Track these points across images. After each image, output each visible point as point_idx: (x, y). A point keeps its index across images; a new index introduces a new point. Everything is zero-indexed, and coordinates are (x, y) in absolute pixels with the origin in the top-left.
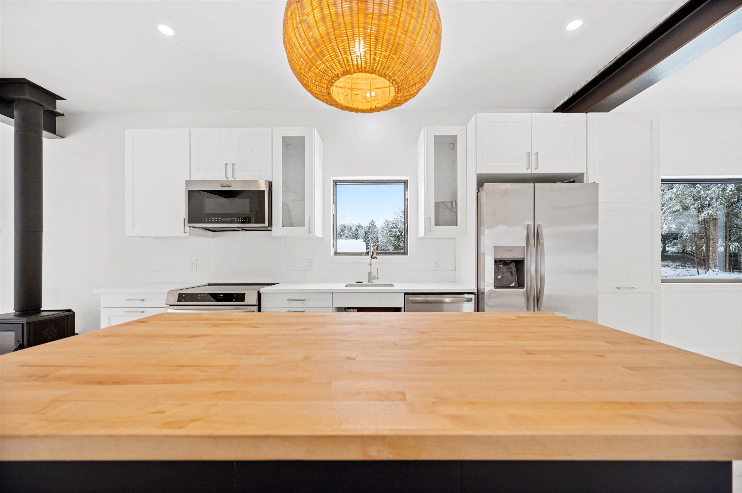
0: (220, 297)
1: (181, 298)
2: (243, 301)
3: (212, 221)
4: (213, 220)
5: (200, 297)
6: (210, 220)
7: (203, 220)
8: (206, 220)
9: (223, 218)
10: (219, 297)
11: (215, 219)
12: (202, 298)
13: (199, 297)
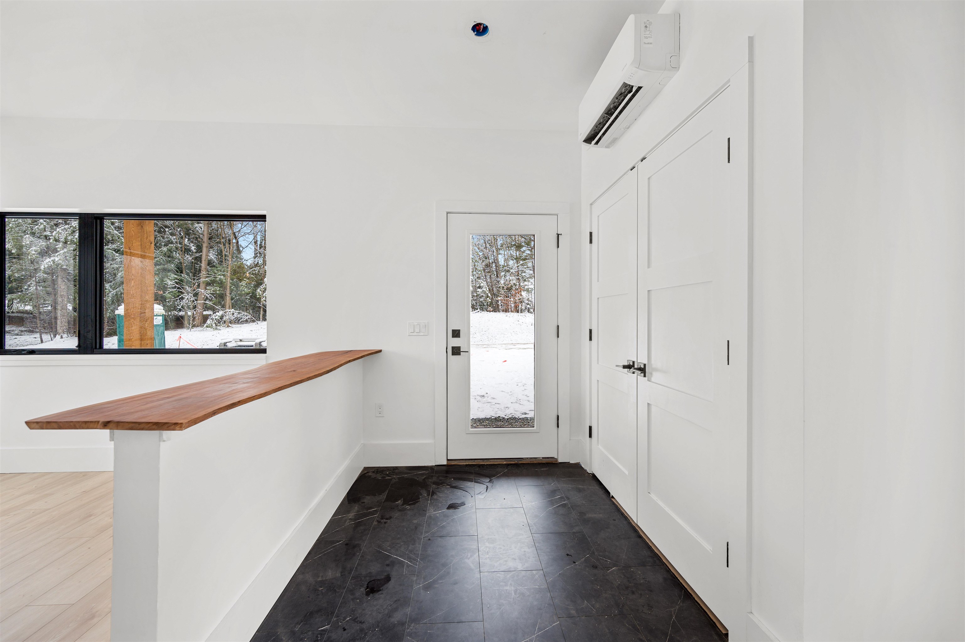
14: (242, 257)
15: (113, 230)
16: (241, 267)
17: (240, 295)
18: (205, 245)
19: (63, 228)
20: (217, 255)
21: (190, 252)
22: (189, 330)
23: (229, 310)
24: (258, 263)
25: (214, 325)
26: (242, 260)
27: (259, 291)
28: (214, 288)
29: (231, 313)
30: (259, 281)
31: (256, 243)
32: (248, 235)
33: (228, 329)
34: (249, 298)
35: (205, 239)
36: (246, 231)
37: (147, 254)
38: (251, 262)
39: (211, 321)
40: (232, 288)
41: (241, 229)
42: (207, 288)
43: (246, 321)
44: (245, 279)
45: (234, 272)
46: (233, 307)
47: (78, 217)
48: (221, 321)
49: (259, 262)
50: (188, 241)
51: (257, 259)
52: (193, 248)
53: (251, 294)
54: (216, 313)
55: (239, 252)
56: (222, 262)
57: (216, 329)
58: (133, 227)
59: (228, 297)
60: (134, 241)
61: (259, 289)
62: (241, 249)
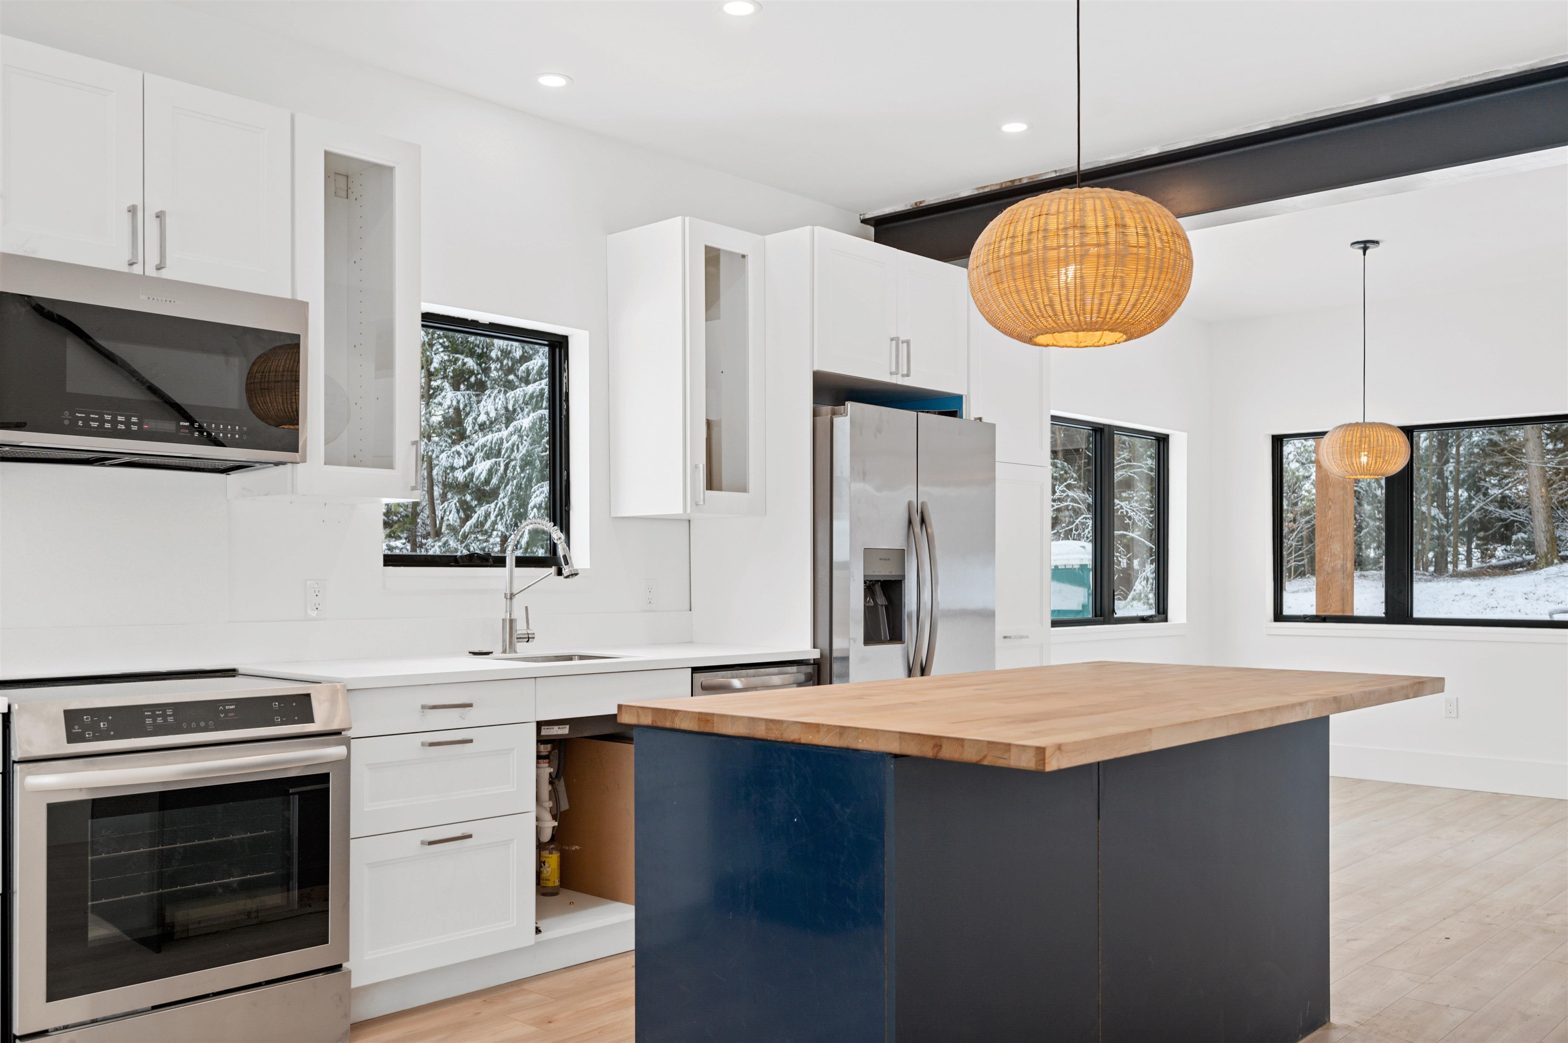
0: (226, 712)
1: (77, 729)
2: (311, 720)
3: (101, 426)
4: (108, 425)
5: (154, 717)
6: (94, 424)
7: (66, 422)
8: (80, 423)
9: (146, 421)
10: (222, 712)
11: (114, 422)
12: (159, 720)
13: (149, 717)
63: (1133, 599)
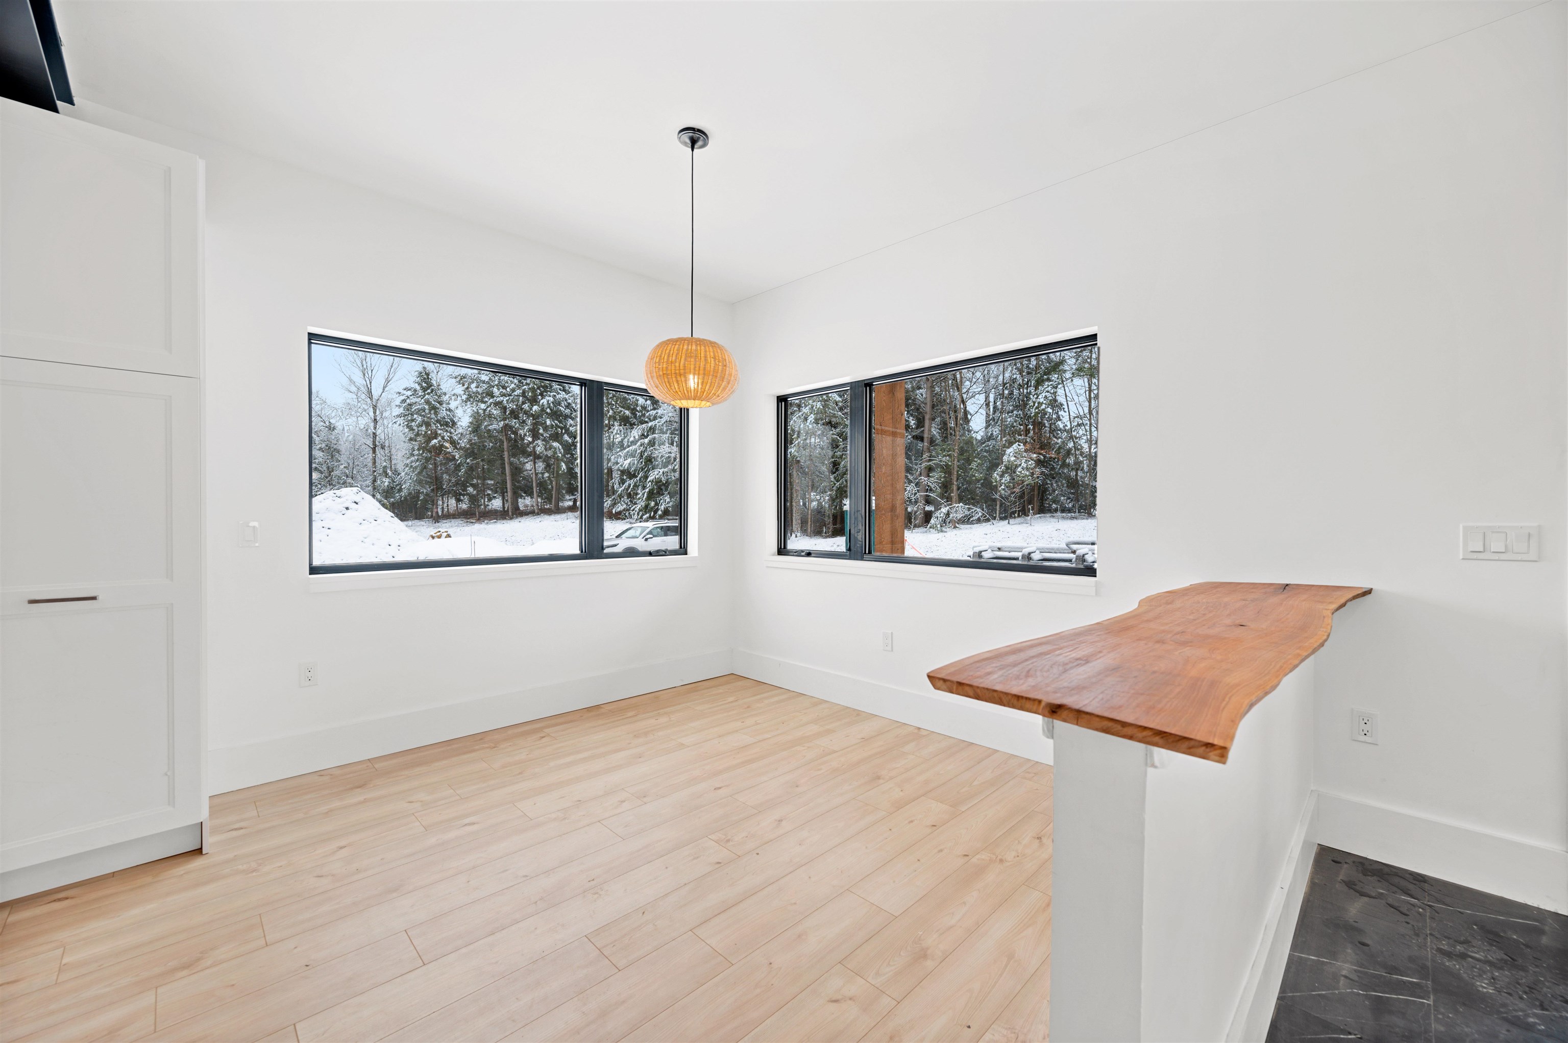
14: (971, 428)
15: (837, 411)
16: (969, 442)
17: (969, 483)
18: (927, 417)
19: (797, 416)
20: (940, 429)
21: (910, 428)
22: (911, 531)
23: (957, 505)
24: (992, 434)
25: (939, 526)
26: (971, 433)
27: (995, 475)
28: (938, 474)
29: (960, 510)
30: (994, 461)
31: (988, 405)
32: (978, 395)
33: (955, 531)
34: (980, 486)
35: (928, 409)
36: (976, 390)
37: (898, 431)
38: (982, 434)
39: (935, 520)
40: (960, 472)
41: (971, 387)
42: (930, 475)
43: (979, 521)
44: (976, 460)
45: (962, 451)
46: (960, 499)
47: (849, 388)
48: (946, 521)
49: (994, 432)
50: (907, 414)
51: (990, 430)
52: (912, 422)
53: (982, 481)
54: (941, 510)
55: (967, 421)
56: (946, 437)
57: (942, 531)
58: (884, 396)
59: (954, 486)
60: (885, 414)
61: (996, 473)
62: (969, 417)
63: (930, 528)
